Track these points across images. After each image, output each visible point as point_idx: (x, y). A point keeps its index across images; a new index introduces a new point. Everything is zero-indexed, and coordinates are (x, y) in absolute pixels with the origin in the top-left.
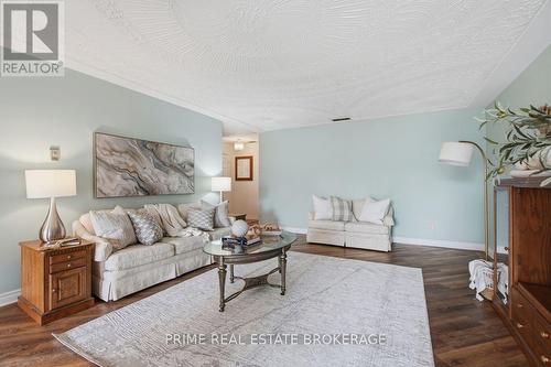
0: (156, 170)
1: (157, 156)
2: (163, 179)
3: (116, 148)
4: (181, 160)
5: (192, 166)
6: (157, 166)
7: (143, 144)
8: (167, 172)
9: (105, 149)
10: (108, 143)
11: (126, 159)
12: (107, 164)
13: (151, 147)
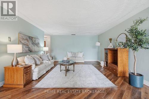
0: (32, 45)
1: (32, 41)
2: (33, 47)
3: (24, 38)
4: (37, 42)
5: (39, 44)
6: (32, 44)
7: (29, 37)
8: (34, 46)
9: (21, 38)
10: (22, 37)
11: (26, 41)
12: (22, 43)
13: (31, 38)
